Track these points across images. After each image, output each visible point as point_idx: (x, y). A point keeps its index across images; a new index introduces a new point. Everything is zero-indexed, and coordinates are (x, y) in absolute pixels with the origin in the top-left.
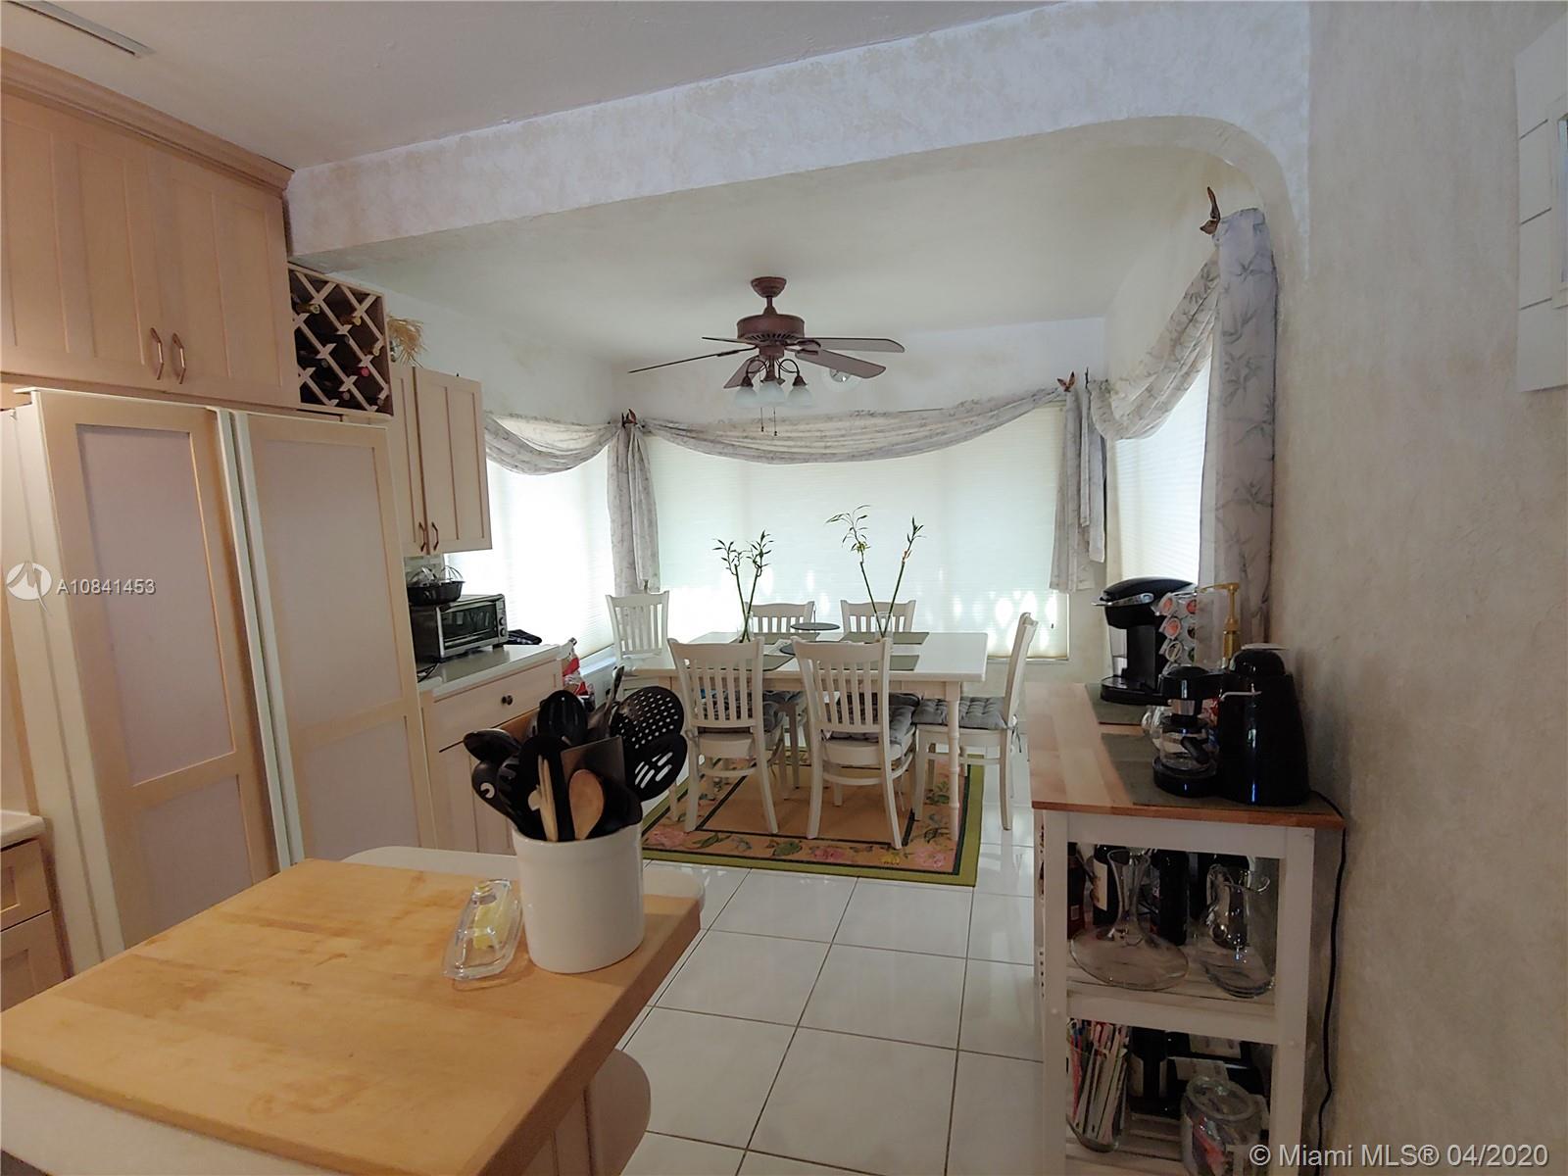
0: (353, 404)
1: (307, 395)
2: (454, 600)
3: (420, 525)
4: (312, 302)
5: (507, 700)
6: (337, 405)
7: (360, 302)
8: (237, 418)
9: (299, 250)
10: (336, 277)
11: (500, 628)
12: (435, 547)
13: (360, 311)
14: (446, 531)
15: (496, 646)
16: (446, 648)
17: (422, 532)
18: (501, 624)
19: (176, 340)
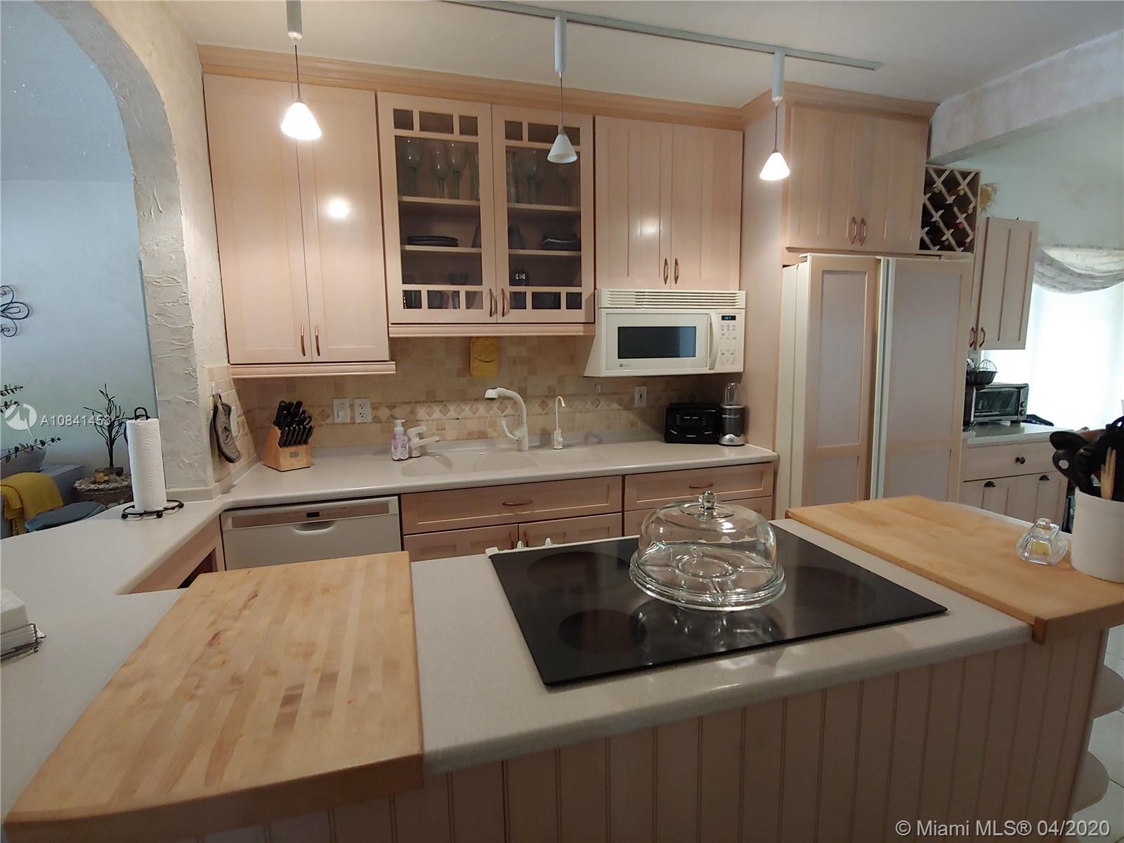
0: (950, 248)
1: (923, 246)
2: (988, 383)
3: (973, 329)
4: (935, 186)
5: (1020, 460)
6: (939, 250)
7: (964, 178)
8: (891, 262)
9: (935, 153)
10: (951, 166)
11: (1020, 409)
12: (981, 345)
13: (963, 186)
14: (991, 334)
15: (1013, 422)
16: (975, 416)
17: (973, 334)
18: (1022, 407)
19: (863, 222)
